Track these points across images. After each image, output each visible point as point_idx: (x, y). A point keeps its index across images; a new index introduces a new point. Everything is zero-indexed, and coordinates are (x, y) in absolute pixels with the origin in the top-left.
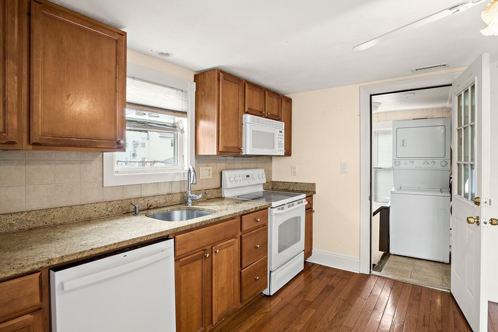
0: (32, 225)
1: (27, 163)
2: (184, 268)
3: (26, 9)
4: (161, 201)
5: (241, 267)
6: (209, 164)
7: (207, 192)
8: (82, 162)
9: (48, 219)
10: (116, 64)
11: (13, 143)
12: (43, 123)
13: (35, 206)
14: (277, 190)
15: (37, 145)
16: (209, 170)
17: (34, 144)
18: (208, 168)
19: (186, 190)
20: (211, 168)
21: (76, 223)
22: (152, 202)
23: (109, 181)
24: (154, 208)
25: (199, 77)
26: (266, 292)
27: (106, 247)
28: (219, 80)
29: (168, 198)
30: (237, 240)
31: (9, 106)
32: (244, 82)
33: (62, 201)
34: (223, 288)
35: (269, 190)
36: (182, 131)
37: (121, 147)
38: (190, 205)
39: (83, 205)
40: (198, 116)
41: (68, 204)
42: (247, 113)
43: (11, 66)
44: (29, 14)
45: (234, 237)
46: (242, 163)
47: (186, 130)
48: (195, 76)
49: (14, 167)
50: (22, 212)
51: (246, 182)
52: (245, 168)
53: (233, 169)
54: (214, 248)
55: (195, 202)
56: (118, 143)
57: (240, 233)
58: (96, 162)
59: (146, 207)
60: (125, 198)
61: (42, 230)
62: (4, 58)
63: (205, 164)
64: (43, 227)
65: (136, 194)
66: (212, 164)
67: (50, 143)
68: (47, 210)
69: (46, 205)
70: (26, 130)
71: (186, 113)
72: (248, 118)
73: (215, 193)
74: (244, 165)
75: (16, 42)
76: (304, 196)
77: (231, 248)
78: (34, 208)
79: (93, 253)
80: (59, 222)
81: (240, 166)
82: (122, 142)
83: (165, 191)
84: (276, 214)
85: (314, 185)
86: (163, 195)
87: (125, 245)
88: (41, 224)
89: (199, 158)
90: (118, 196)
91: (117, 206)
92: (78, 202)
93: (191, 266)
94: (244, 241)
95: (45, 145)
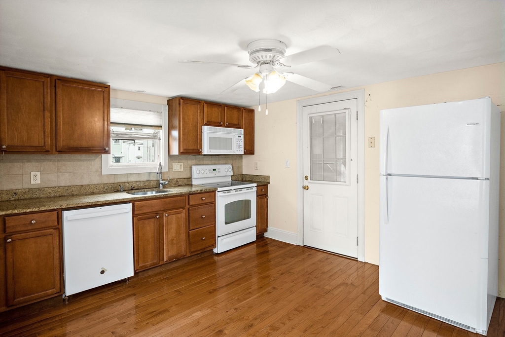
0: (60, 194)
1: (59, 161)
2: (141, 222)
3: (54, 84)
4: (141, 185)
5: (189, 228)
6: (180, 161)
7: (178, 180)
8: (89, 160)
9: (69, 192)
10: (104, 105)
11: (49, 151)
12: (63, 141)
13: (63, 184)
14: (246, 181)
15: (60, 152)
16: (181, 165)
17: (58, 151)
18: (179, 164)
19: (159, 179)
20: (182, 164)
21: (85, 195)
22: (134, 185)
23: (105, 172)
24: (136, 189)
25: (171, 102)
26: (215, 251)
27: (90, 203)
28: (180, 104)
29: (146, 184)
30: (184, 210)
31: (46, 134)
32: (203, 102)
33: (78, 182)
34: (173, 240)
35: (238, 181)
36: (160, 139)
37: (107, 152)
38: (161, 188)
39: (89, 185)
40: (171, 127)
41: (81, 184)
42: (206, 125)
43: (47, 114)
44: (55, 86)
45: (183, 208)
46: (211, 160)
47: (161, 138)
48: (168, 101)
49: (51, 163)
50: (56, 187)
51: (213, 174)
52: (215, 164)
53: (202, 165)
54: (164, 213)
55: (164, 186)
56: (105, 149)
57: (187, 206)
58: (98, 160)
59: (130, 188)
60: (116, 182)
61: (66, 198)
62: (44, 110)
63: (178, 161)
64: (66, 196)
65: (124, 180)
66: (184, 161)
67: (66, 150)
68: (68, 186)
69: (69, 184)
70: (54, 145)
71: (161, 126)
72: (206, 129)
73: (185, 181)
74: (213, 162)
75: (49, 102)
76: (255, 185)
77: (179, 215)
78: (62, 185)
79: (82, 205)
80: (75, 194)
81: (210, 162)
82: (107, 149)
83: (145, 178)
84: (221, 196)
85: (268, 177)
86: (143, 181)
87: (101, 203)
88: (66, 194)
89: (171, 157)
90: (112, 181)
91: (111, 187)
92: (87, 184)
93: (146, 221)
94: (190, 212)
95: (64, 152)
